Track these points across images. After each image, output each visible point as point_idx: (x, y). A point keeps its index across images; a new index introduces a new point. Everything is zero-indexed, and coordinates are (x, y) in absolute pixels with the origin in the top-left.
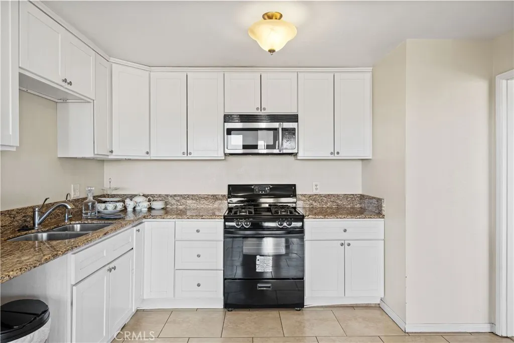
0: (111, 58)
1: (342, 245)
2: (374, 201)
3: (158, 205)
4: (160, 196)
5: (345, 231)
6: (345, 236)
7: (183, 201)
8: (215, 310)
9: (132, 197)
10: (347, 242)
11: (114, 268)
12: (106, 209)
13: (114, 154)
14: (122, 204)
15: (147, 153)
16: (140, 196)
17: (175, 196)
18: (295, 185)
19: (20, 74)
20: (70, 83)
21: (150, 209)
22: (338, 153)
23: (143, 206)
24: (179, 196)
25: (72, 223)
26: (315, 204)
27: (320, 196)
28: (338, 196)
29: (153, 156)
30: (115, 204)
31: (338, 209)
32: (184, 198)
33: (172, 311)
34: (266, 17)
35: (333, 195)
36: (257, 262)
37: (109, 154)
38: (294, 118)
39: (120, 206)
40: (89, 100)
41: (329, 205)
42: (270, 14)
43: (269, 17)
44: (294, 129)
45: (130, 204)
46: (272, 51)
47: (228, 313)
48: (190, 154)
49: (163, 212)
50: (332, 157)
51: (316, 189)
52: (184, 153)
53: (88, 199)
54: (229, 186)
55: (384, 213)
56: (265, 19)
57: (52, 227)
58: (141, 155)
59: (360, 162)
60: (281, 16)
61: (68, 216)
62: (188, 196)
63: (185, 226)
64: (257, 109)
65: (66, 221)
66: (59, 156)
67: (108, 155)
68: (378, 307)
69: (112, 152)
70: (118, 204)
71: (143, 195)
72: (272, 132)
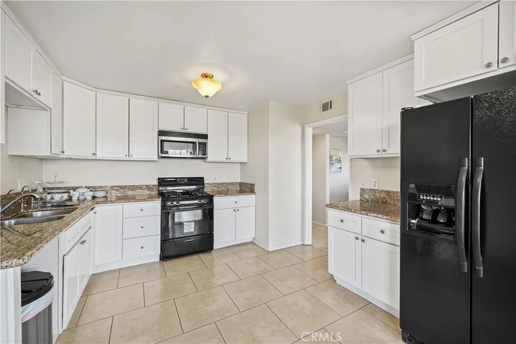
0: (63, 77)
1: (235, 210)
2: (249, 185)
3: (100, 194)
4: (100, 187)
5: (236, 202)
6: (236, 205)
7: (122, 190)
8: (155, 263)
9: (75, 189)
10: (237, 209)
11: (85, 241)
12: (52, 198)
13: (64, 154)
14: (67, 194)
15: (94, 154)
16: (82, 187)
17: (115, 186)
18: (203, 178)
19: (6, 83)
20: (39, 94)
21: (94, 197)
22: (230, 159)
23: (89, 195)
24: (117, 186)
25: (29, 211)
26: (214, 189)
27: (218, 184)
28: (228, 183)
29: (99, 156)
30: (61, 195)
31: (228, 191)
32: (122, 188)
33: (120, 270)
34: (203, 75)
35: (225, 183)
36: (185, 227)
37: (60, 153)
38: (205, 136)
39: (66, 196)
40: (47, 108)
41: (223, 189)
42: (206, 75)
43: (205, 76)
44: (206, 143)
45: (75, 195)
46: (207, 96)
47: (164, 263)
48: (132, 156)
49: (104, 199)
50: (227, 161)
51: (216, 180)
52: (126, 156)
53: (38, 191)
54: (159, 179)
55: (255, 191)
56: (203, 77)
57: (14, 215)
58: (89, 155)
59: (239, 164)
60: (213, 76)
61: (23, 206)
62: (126, 187)
63: (131, 208)
64: (182, 129)
65: (22, 210)
66: (9, 154)
67: (59, 155)
68: (252, 243)
69: (63, 152)
70: (64, 195)
71: (86, 187)
72: (192, 144)
